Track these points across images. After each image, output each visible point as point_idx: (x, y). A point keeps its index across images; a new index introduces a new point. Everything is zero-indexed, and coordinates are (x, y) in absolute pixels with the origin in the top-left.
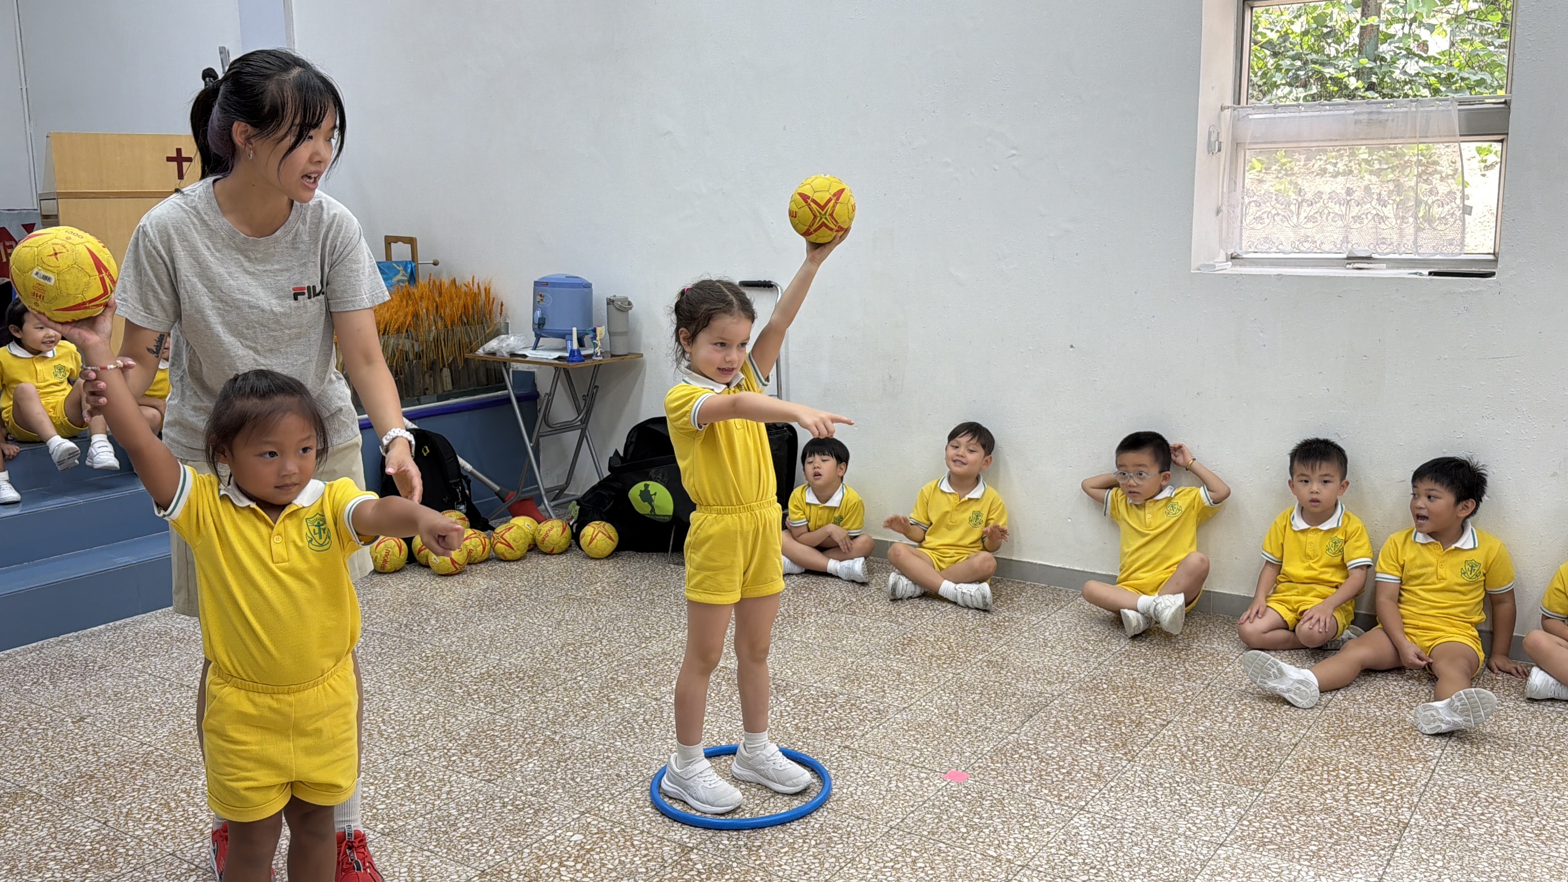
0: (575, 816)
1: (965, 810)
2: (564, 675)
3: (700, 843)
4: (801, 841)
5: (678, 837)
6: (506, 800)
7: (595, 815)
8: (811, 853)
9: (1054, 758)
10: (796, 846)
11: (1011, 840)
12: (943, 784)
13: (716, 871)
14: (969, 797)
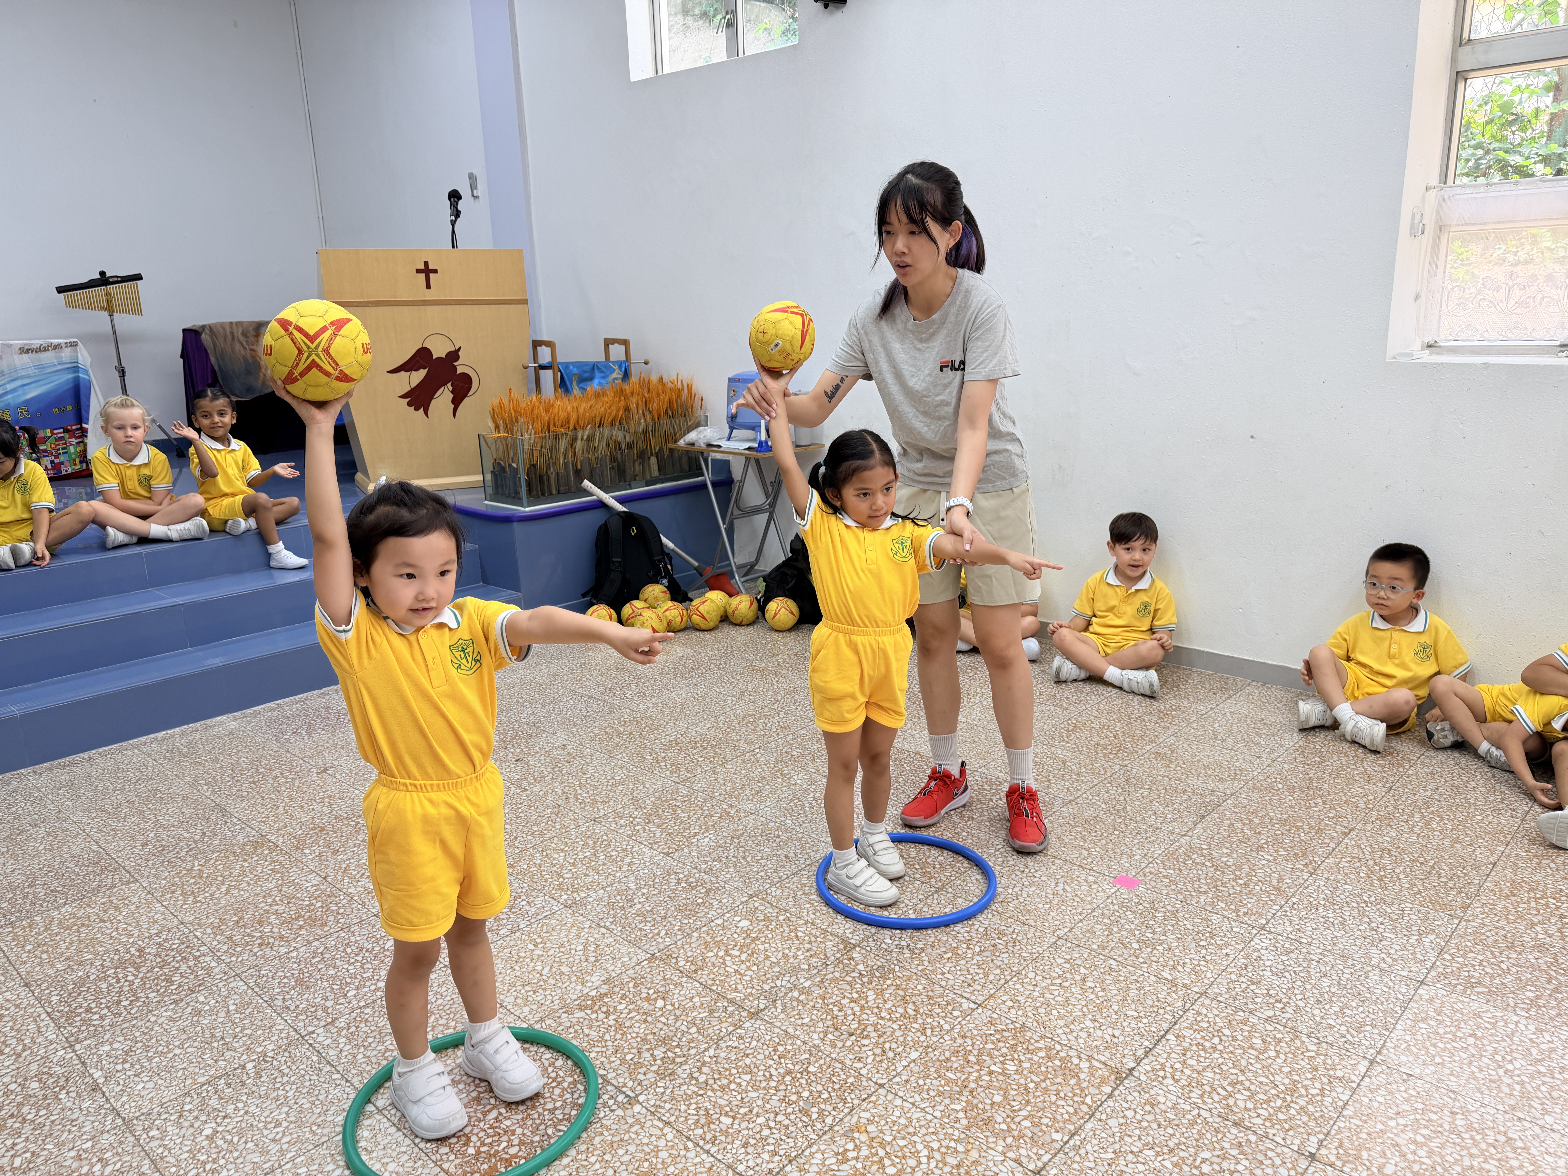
0: (744, 899)
1: (1136, 922)
2: (743, 746)
3: (863, 940)
4: (965, 946)
5: (841, 931)
6: (681, 876)
7: (763, 899)
8: (975, 961)
9: (1229, 866)
10: (960, 952)
11: (1188, 961)
12: (1113, 891)
13: (877, 974)
14: (1141, 907)
